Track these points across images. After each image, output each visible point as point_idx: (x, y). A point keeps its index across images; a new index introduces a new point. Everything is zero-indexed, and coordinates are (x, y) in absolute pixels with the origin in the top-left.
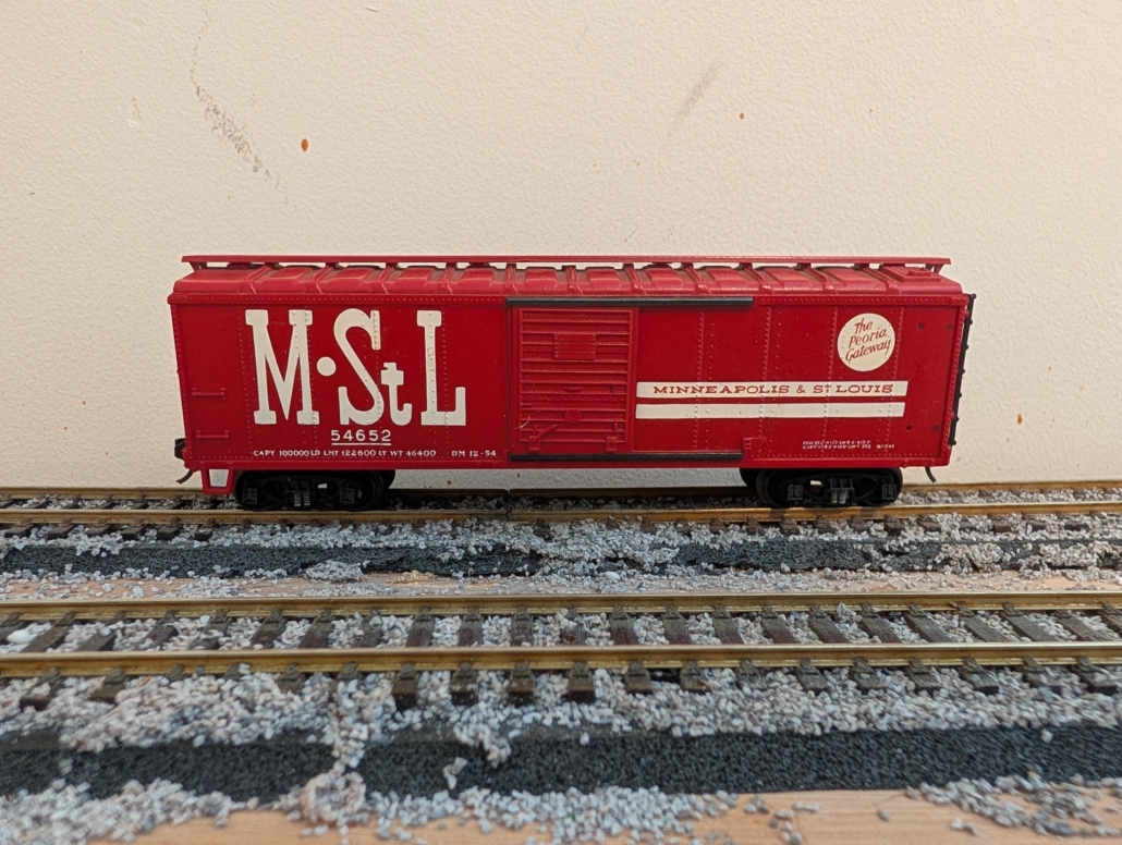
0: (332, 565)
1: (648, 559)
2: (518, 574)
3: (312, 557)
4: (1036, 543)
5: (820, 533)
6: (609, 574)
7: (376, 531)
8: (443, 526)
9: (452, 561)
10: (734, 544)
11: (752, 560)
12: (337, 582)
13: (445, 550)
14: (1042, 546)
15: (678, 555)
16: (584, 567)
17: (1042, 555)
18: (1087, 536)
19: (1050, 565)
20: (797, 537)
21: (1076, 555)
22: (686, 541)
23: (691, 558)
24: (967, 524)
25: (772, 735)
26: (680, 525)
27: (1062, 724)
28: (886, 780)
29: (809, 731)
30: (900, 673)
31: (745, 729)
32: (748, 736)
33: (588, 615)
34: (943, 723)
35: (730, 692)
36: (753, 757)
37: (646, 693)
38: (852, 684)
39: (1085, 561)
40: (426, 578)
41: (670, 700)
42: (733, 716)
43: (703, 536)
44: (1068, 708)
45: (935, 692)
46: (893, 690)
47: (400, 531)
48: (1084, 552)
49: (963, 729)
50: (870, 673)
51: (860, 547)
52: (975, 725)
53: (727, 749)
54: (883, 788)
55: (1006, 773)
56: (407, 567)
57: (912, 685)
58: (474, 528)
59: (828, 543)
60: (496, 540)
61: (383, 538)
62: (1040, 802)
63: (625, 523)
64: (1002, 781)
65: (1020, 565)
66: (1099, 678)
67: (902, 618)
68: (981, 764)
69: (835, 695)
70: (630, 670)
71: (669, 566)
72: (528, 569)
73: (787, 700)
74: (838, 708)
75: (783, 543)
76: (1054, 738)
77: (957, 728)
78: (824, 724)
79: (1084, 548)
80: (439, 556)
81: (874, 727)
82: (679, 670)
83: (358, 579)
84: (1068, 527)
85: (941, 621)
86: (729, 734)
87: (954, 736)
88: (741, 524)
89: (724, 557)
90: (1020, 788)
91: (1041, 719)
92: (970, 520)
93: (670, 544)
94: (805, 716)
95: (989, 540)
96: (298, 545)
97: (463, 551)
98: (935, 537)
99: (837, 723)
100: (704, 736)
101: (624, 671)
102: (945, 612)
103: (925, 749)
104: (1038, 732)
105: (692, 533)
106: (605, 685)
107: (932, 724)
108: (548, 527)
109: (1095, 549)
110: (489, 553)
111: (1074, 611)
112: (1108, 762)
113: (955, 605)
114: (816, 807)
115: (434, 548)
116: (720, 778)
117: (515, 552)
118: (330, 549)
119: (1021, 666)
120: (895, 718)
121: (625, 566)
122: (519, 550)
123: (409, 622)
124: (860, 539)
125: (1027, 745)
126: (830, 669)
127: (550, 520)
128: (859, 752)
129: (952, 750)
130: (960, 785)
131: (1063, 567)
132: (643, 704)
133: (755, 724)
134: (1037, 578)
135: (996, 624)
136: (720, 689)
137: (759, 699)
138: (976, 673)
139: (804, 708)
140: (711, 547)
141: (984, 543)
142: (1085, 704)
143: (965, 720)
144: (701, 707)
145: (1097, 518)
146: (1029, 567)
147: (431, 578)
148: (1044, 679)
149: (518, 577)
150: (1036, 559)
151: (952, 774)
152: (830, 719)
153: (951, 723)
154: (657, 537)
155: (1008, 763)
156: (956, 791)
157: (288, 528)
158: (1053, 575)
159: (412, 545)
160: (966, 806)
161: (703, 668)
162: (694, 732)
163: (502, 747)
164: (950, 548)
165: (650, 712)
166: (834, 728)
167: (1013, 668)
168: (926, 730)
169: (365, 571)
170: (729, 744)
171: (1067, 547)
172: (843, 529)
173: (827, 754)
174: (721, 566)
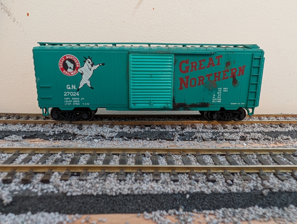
0: (13, 136)
1: (107, 135)
2: (69, 140)
3: (9, 134)
4: (223, 133)
5: (161, 129)
6: (95, 140)
7: (30, 126)
8: (51, 125)
9: (50, 135)
10: (135, 132)
11: (139, 137)
12: (13, 141)
13: (48, 132)
14: (225, 134)
15: (117, 135)
16: (88, 138)
17: (224, 136)
18: (238, 131)
19: (226, 140)
20: (153, 130)
21: (233, 136)
22: (121, 131)
23: (121, 136)
24: (205, 127)
25: (99, 195)
26: (121, 126)
27: (194, 193)
28: (133, 211)
29: (112, 194)
30: (151, 174)
31: (91, 193)
32: (92, 195)
33: (69, 154)
34: (156, 191)
35: (92, 180)
36: (92, 203)
37: (66, 180)
38: (133, 178)
39: (235, 138)
40: (41, 141)
41: (71, 183)
42: (89, 189)
43: (126, 129)
44: (197, 187)
45: (158, 181)
46: (145, 180)
47: (38, 126)
48: (236, 135)
49: (162, 194)
50: (140, 175)
51: (171, 133)
52: (165, 192)
53: (84, 199)
54: (132, 213)
55: (173, 208)
56: (37, 137)
57: (152, 179)
58: (60, 126)
59: (162, 132)
60: (64, 129)
61: (30, 128)
62: (178, 219)
63: (105, 125)
64: (170, 211)
65: (217, 139)
66: (211, 177)
67: (165, 156)
68: (165, 205)
69: (126, 182)
70: (65, 173)
71: (114, 138)
72: (72, 138)
73: (108, 184)
74: (123, 186)
75: (149, 131)
76: (190, 197)
77: (159, 193)
78: (117, 192)
79: (236, 134)
80: (46, 134)
81: (133, 193)
82: (81, 172)
83: (19, 140)
84: (234, 128)
85: (175, 157)
86: (85, 195)
87: (158, 196)
88: (139, 126)
89: (131, 135)
90: (175, 214)
91: (187, 191)
92: (206, 126)
93: (116, 131)
94: (111, 189)
95: (209, 131)
96: (5, 130)
97: (53, 133)
98: (194, 130)
99: (121, 192)
100: (77, 195)
101: (63, 173)
102: (179, 154)
103: (148, 200)
104: (186, 195)
105: (123, 128)
106: (55, 177)
107: (151, 192)
108: (82, 126)
109: (239, 135)
110: (62, 133)
111: (218, 155)
112: (206, 205)
113: (182, 152)
114: (105, 220)
115: (45, 132)
116: (79, 209)
117: (69, 133)
118: (14, 131)
119: (189, 173)
120: (141, 190)
121: (101, 138)
122: (70, 133)
123: (10, 155)
124: (172, 130)
125: (181, 199)
126: (130, 173)
127: (83, 124)
128: (126, 201)
129: (157, 200)
130: (156, 212)
131: (229, 140)
132: (61, 184)
133: (95, 191)
134: (220, 143)
135: (192, 158)
136: (90, 179)
137: (99, 183)
138: (174, 175)
139: (112, 186)
140: (127, 132)
141: (208, 132)
142: (203, 186)
143: (163, 191)
144: (80, 186)
145: (243, 126)
146: (220, 140)
147: (42, 140)
148: (193, 177)
149: (68, 141)
150: (222, 138)
151: (155, 208)
152: (119, 191)
153: (158, 192)
154: (113, 129)
155: (174, 205)
156: (153, 215)
157: (5, 125)
158: (226, 142)
159: (39, 130)
160: (154, 219)
161: (89, 172)
162: (74, 194)
163: (8, 199)
164: (197, 134)
165: (63, 187)
166: (120, 193)
167: (187, 173)
168: (149, 194)
169: (23, 138)
170: (85, 198)
171: (232, 134)
172: (169, 128)
173: (116, 202)
174: (130, 138)
